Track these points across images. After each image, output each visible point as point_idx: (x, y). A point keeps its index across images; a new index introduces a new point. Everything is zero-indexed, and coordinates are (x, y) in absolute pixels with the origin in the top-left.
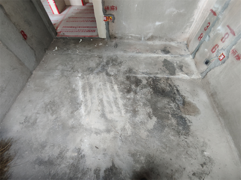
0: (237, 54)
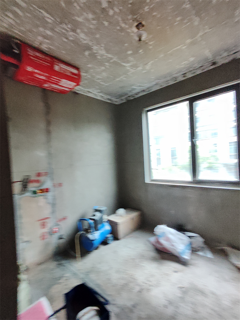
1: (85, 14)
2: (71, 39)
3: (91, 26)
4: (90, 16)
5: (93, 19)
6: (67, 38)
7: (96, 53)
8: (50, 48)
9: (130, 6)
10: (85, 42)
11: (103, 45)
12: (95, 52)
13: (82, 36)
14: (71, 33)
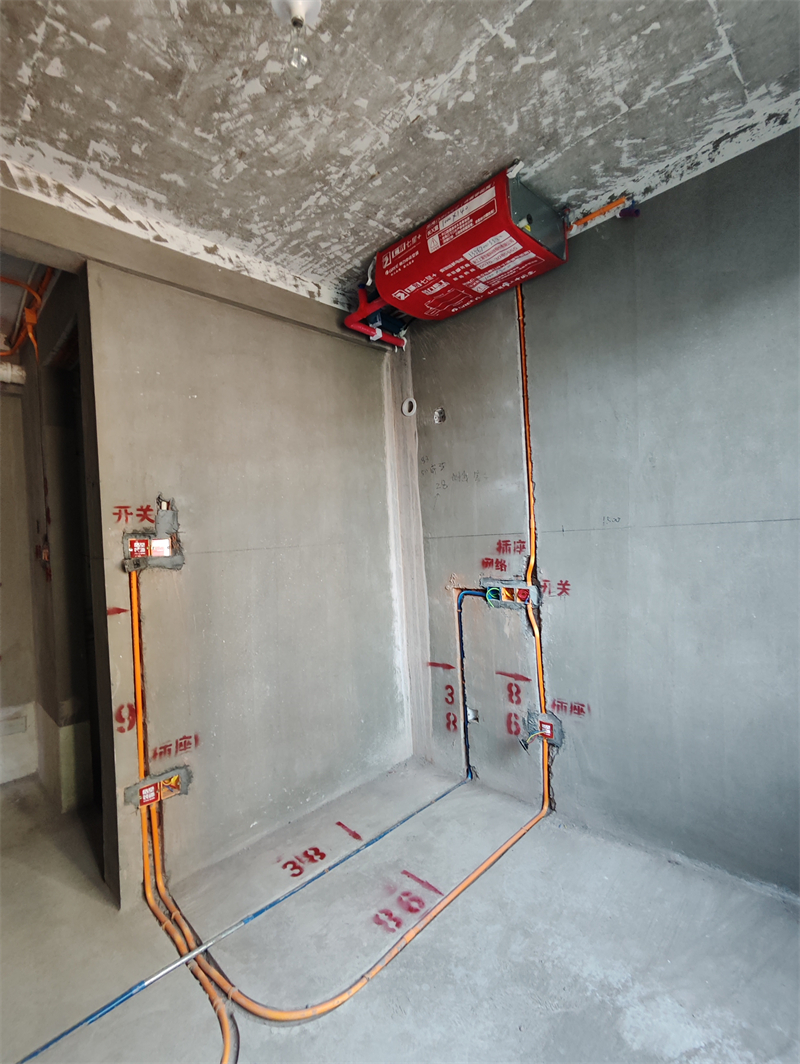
0: (569, 707)
1: (291, 134)
2: (372, 170)
3: (327, 120)
4: (296, 121)
5: (305, 115)
6: (373, 177)
7: (441, 108)
8: (406, 215)
9: (239, 10)
10: (385, 139)
11: (404, 86)
12: (433, 111)
13: (362, 145)
14: (354, 168)
